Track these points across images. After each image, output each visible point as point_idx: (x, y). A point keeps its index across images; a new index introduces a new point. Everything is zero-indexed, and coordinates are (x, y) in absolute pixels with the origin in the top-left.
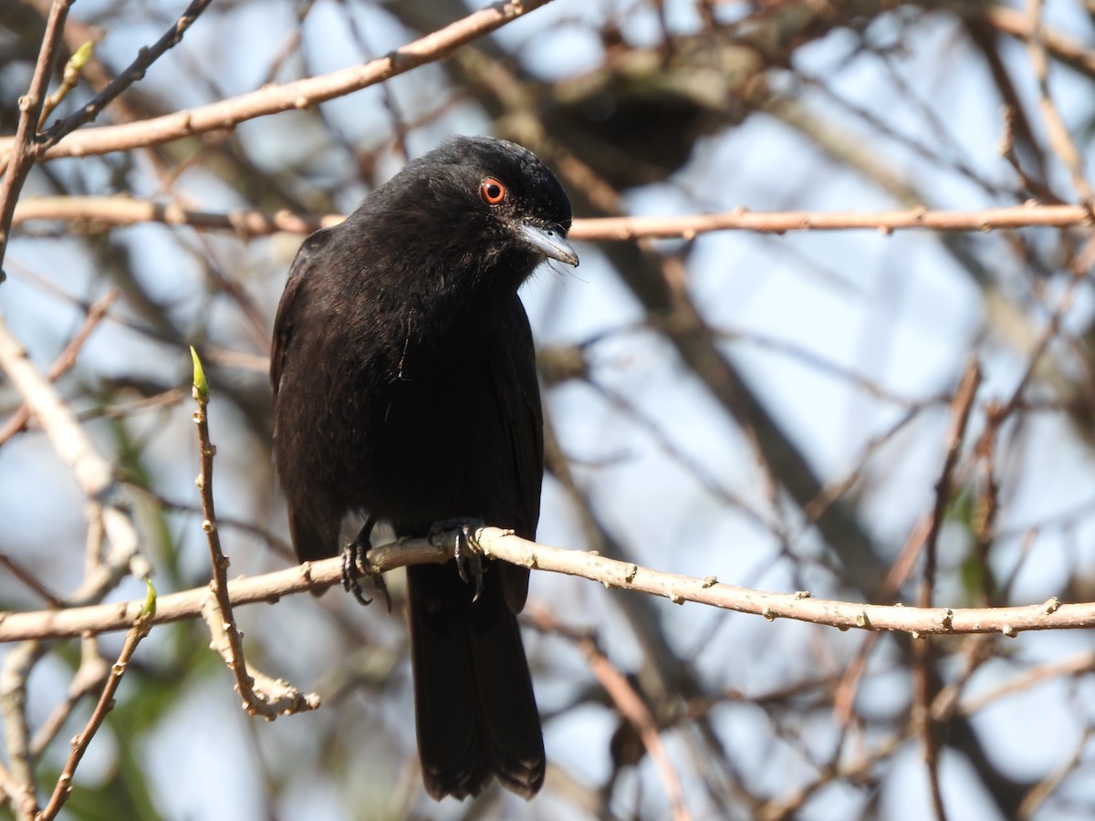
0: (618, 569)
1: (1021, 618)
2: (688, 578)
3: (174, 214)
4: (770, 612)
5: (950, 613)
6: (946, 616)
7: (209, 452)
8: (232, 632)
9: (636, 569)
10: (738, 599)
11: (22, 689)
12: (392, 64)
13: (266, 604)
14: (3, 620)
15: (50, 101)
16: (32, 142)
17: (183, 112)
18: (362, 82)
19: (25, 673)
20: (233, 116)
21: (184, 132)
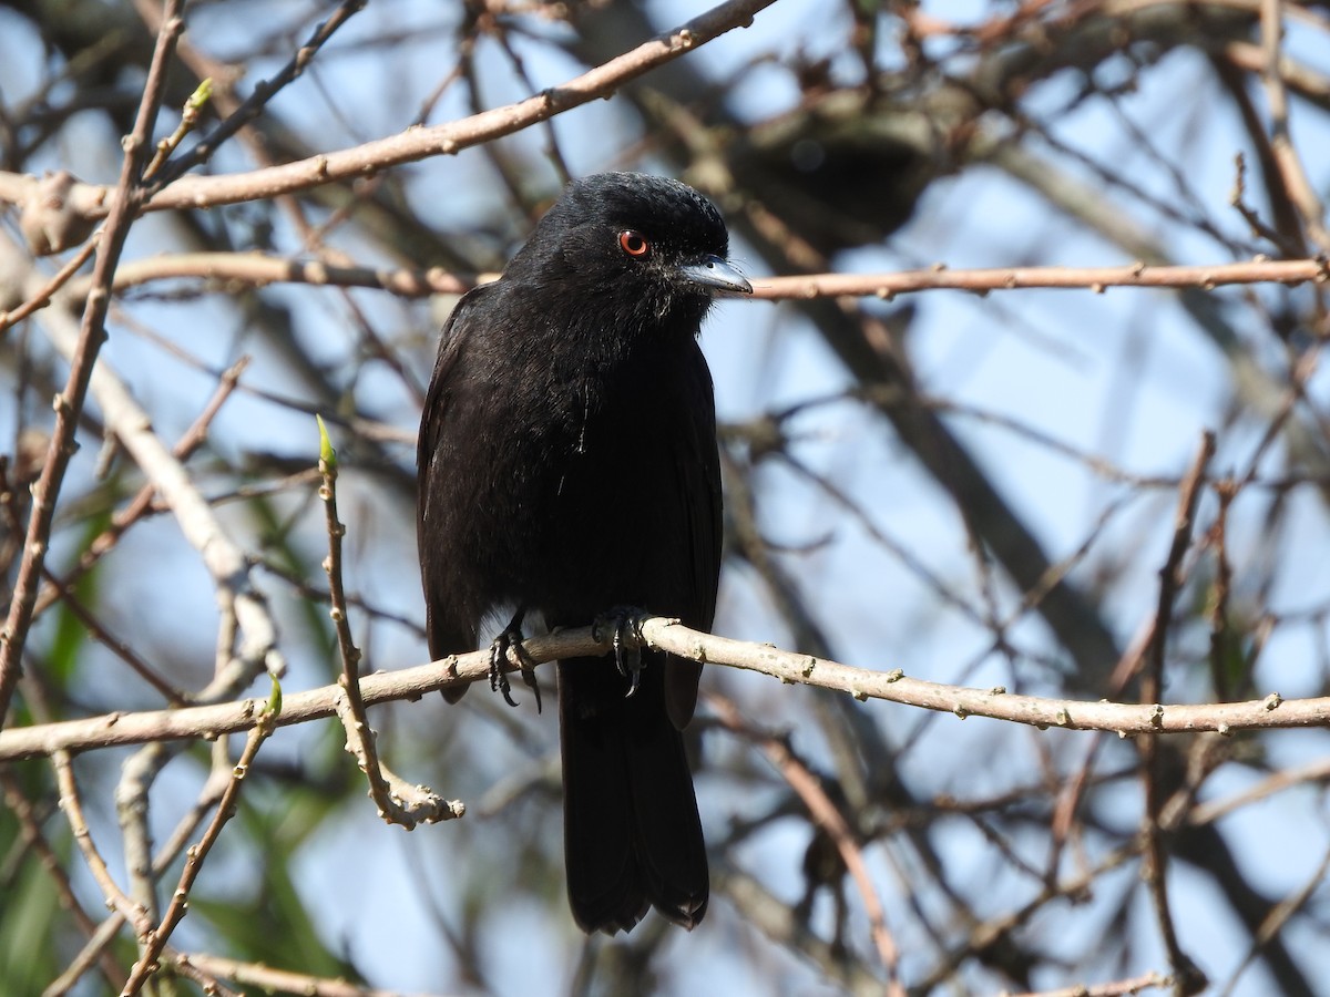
0: (794, 662)
1: (1238, 716)
2: (871, 671)
3: (314, 270)
4: (961, 709)
5: (1160, 710)
6: (1156, 713)
7: (337, 532)
8: (364, 731)
9: (814, 662)
10: (927, 695)
11: (144, 798)
12: (548, 103)
13: (406, 701)
14: (116, 720)
15: (167, 144)
16: (137, 187)
17: (319, 157)
18: (516, 123)
19: (147, 780)
20: (373, 161)
21: (320, 178)
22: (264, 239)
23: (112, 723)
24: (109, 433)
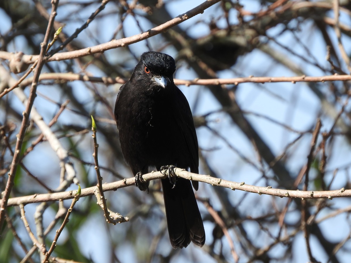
0: (216, 180)
2: (236, 183)
3: (86, 78)
4: (260, 192)
5: (313, 192)
7: (96, 146)
8: (103, 199)
9: (221, 180)
10: (251, 189)
11: (41, 217)
12: (149, 33)
13: (113, 191)
14: (36, 196)
15: (50, 45)
16: (44, 56)
17: (89, 48)
18: (141, 39)
19: (42, 212)
20: (103, 49)
21: (89, 53)
22: (70, 69)
23: (35, 197)
24: (31, 120)
